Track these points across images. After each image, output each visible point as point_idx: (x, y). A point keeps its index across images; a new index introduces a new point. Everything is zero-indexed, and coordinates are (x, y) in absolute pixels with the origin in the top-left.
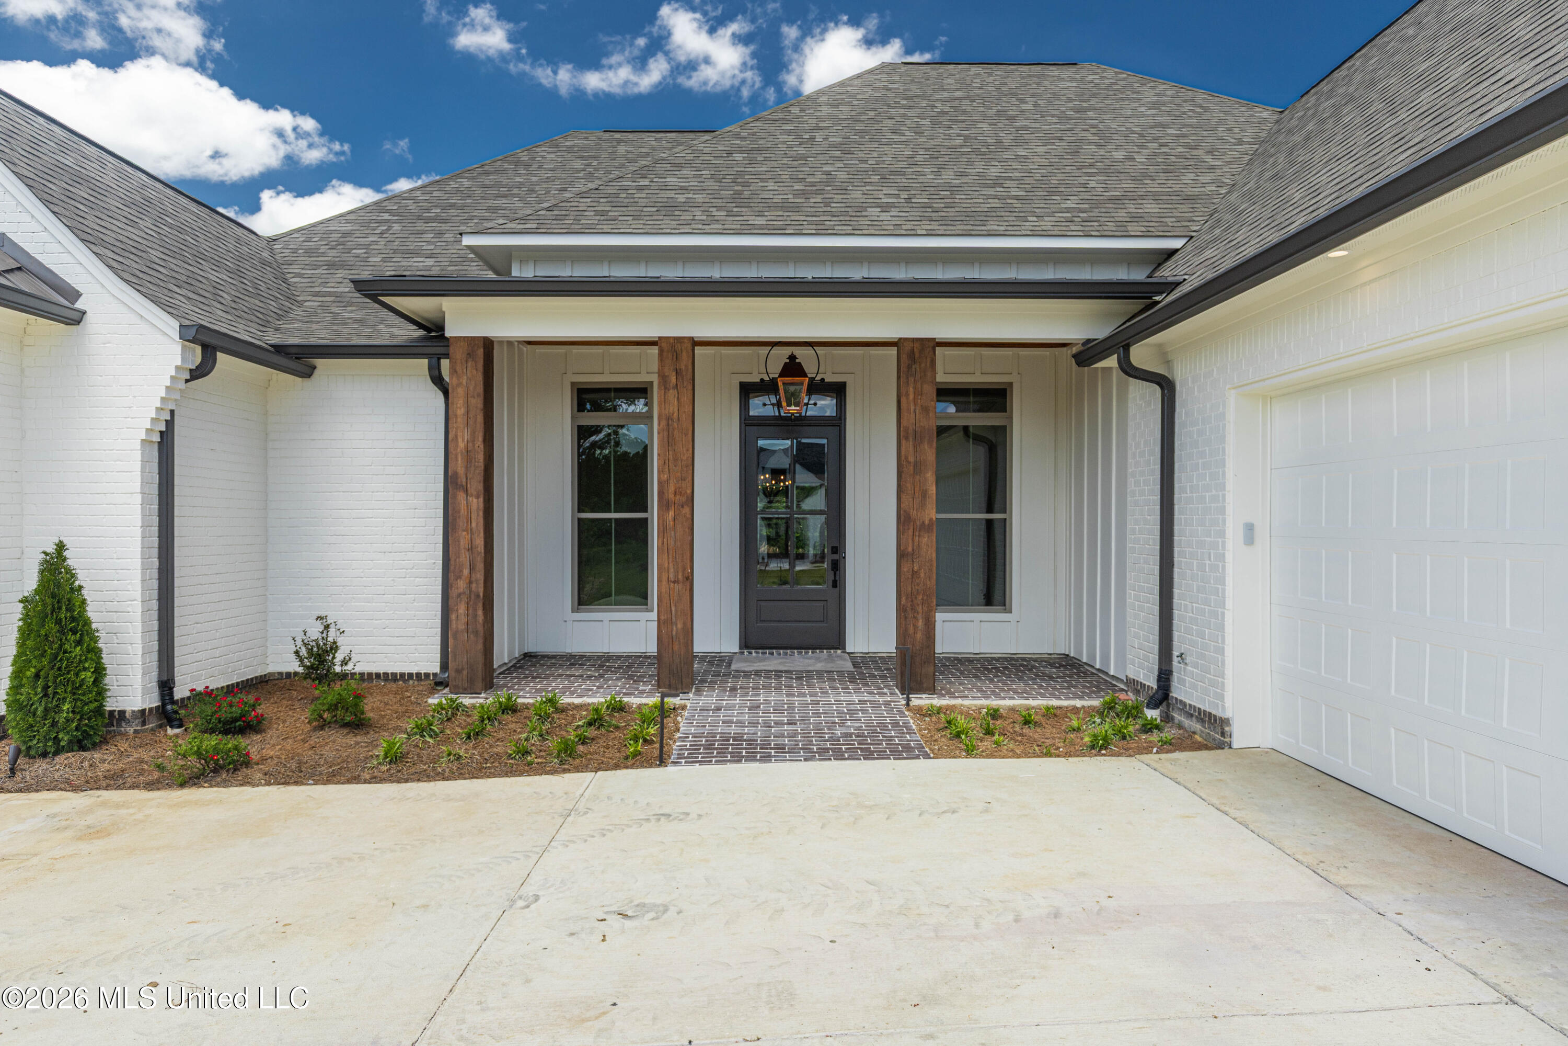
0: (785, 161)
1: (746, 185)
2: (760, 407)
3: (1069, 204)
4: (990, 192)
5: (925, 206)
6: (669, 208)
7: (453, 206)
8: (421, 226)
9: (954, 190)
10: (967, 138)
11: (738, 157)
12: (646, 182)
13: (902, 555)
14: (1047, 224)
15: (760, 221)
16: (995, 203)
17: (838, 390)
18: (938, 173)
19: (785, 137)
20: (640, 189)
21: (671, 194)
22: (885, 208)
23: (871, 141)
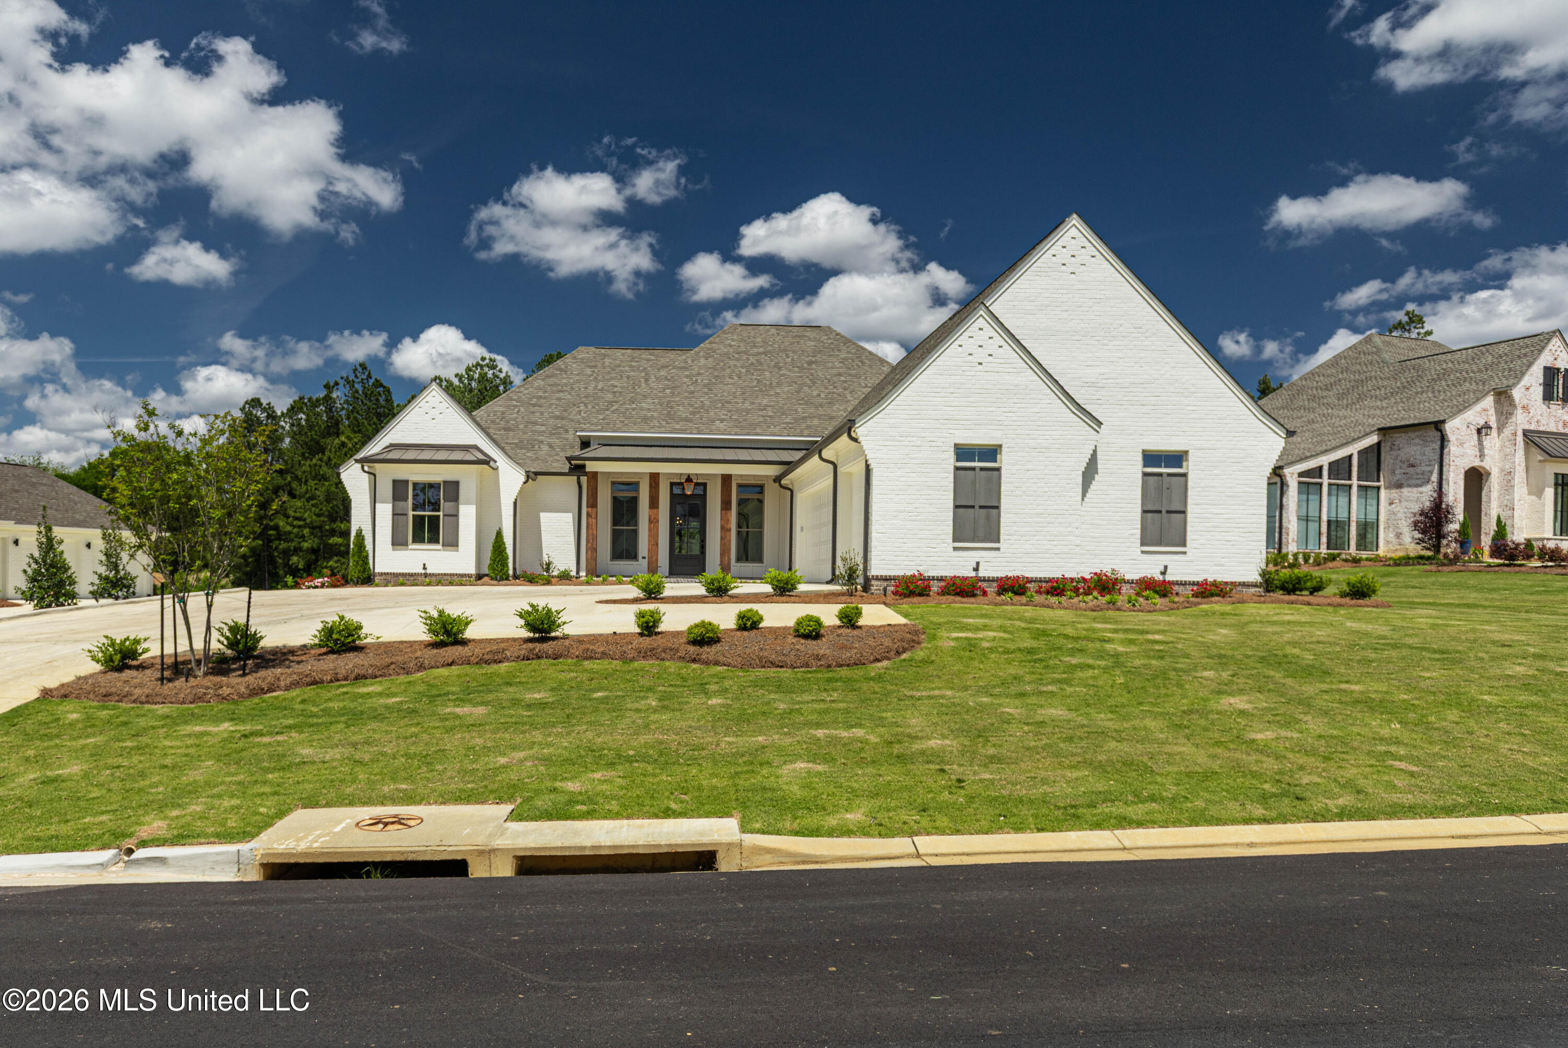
0: (686, 394)
1: (672, 407)
2: (677, 491)
3: (788, 420)
4: (761, 413)
5: (737, 420)
6: (645, 420)
7: (541, 397)
8: (532, 409)
9: (748, 411)
10: (759, 381)
11: (668, 391)
12: (634, 406)
13: (722, 538)
14: (776, 430)
15: (677, 427)
16: (761, 419)
17: (705, 485)
18: (743, 403)
19: (685, 380)
20: (634, 409)
21: (645, 412)
22: (722, 421)
23: (721, 382)
